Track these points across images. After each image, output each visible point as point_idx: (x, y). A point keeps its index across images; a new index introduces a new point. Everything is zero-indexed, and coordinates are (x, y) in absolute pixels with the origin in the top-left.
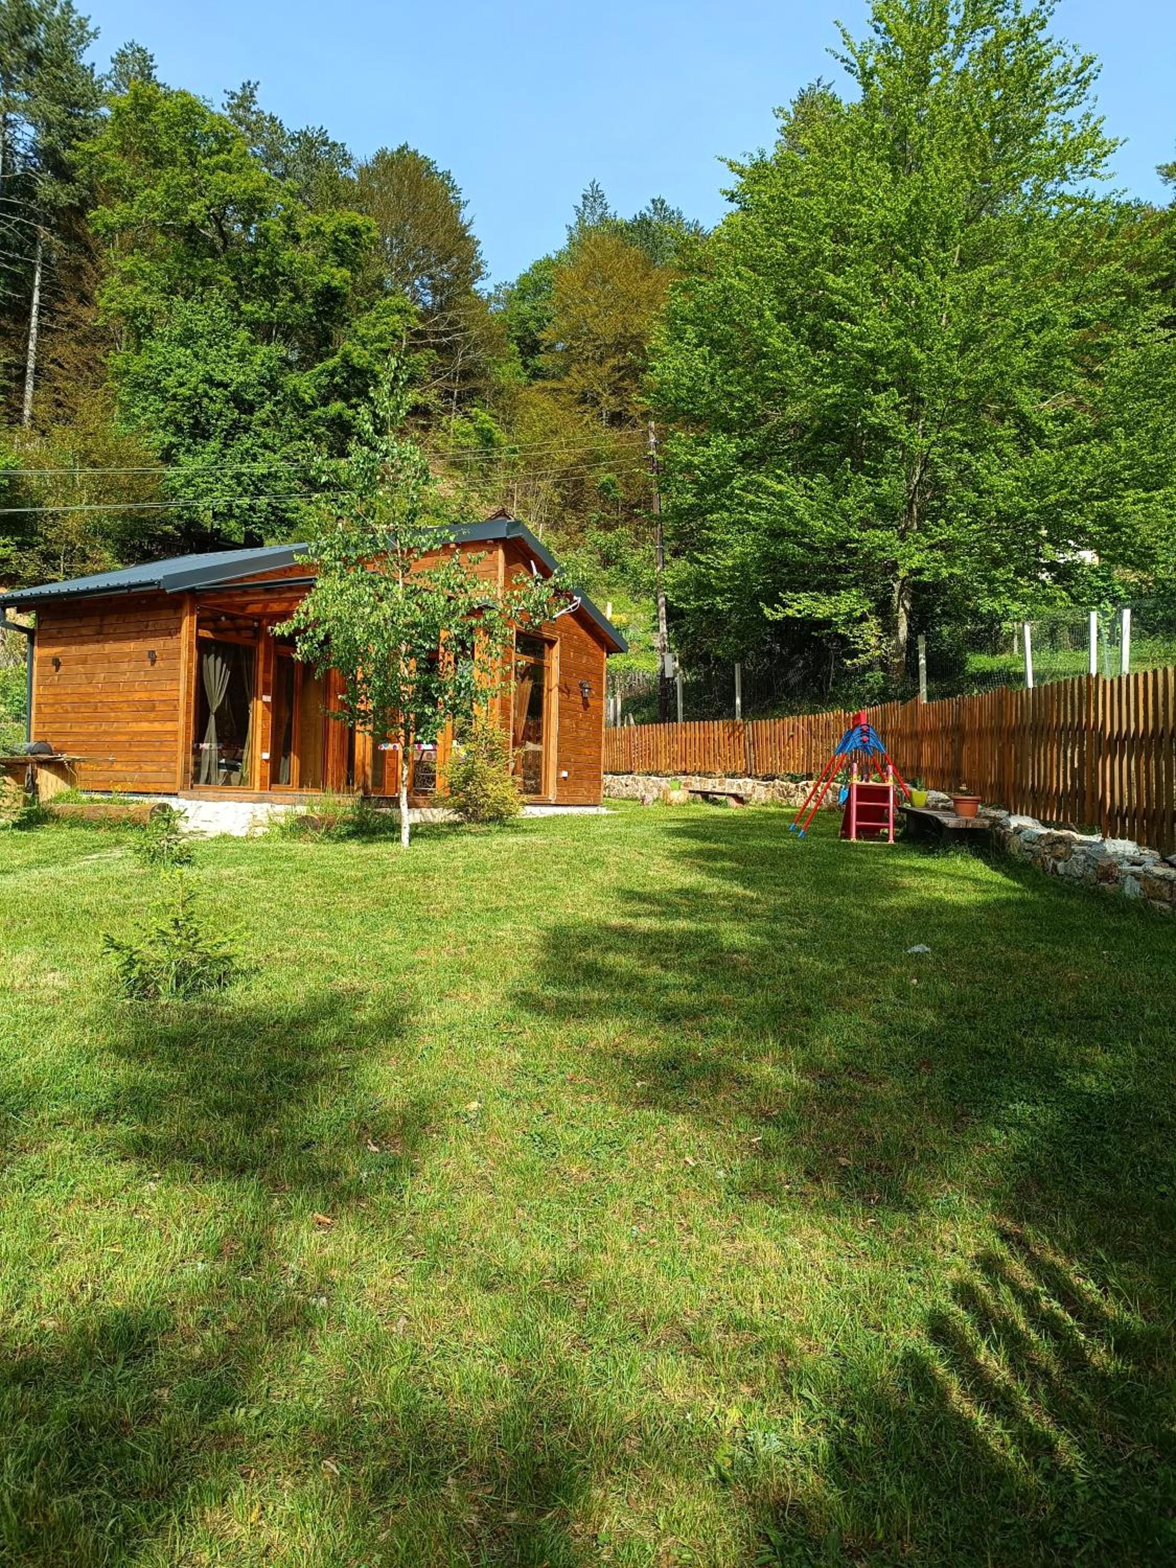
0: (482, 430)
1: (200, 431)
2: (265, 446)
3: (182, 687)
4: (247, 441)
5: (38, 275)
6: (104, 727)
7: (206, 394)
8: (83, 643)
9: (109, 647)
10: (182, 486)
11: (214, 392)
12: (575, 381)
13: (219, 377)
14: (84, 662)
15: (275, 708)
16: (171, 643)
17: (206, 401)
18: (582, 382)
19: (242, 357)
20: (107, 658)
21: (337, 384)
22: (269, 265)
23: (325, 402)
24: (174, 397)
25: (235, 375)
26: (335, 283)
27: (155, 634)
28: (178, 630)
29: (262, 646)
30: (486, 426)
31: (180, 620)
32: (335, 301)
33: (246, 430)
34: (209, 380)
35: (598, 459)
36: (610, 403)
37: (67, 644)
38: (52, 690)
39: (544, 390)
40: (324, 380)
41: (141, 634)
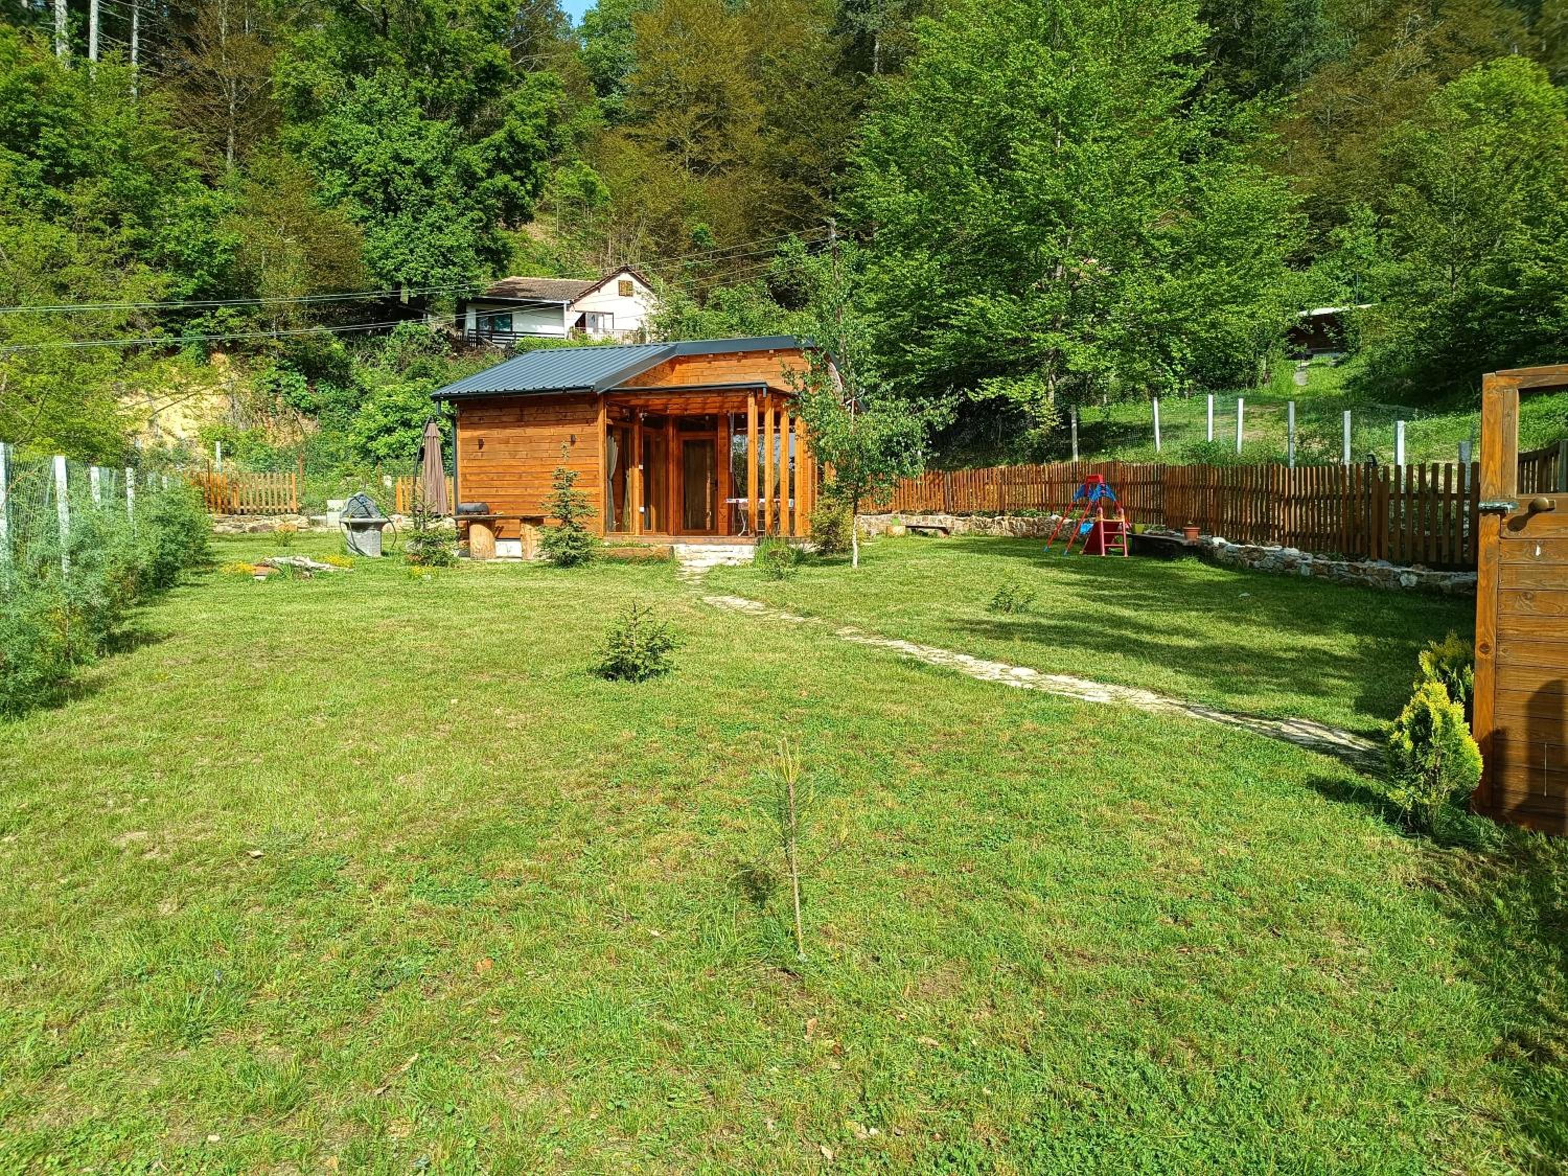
0: (586, 182)
1: (392, 206)
2: (447, 219)
3: (601, 461)
4: (433, 215)
5: (135, 18)
6: (530, 491)
7: (395, 172)
8: (505, 427)
9: (530, 431)
10: (380, 258)
11: (401, 168)
12: (661, 128)
13: (406, 155)
14: (507, 442)
15: (646, 473)
16: (588, 429)
17: (397, 178)
18: (669, 130)
19: (418, 134)
20: (530, 440)
21: (504, 159)
22: (435, 43)
23: (490, 174)
24: (365, 174)
25: (420, 153)
26: (497, 62)
27: (573, 422)
28: (595, 419)
29: (636, 428)
30: (591, 178)
31: (597, 413)
32: (495, 78)
33: (430, 204)
34: (397, 157)
35: (691, 209)
36: (692, 149)
37: (490, 428)
38: (476, 463)
39: (629, 136)
40: (491, 154)
41: (559, 422)
